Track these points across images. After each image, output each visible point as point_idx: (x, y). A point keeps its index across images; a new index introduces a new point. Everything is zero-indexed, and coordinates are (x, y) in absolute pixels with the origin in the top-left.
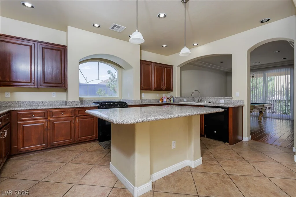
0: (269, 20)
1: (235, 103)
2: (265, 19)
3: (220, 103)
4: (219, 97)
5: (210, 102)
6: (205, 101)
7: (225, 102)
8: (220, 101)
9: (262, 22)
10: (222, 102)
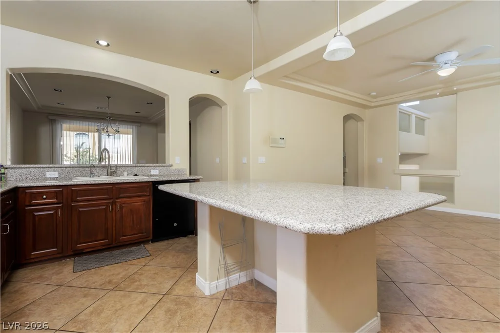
0: (218, 72)
1: (175, 173)
2: (215, 71)
3: (152, 176)
4: (151, 165)
5: (136, 175)
6: (126, 174)
7: (160, 172)
8: (152, 171)
9: (211, 72)
10: (154, 173)
